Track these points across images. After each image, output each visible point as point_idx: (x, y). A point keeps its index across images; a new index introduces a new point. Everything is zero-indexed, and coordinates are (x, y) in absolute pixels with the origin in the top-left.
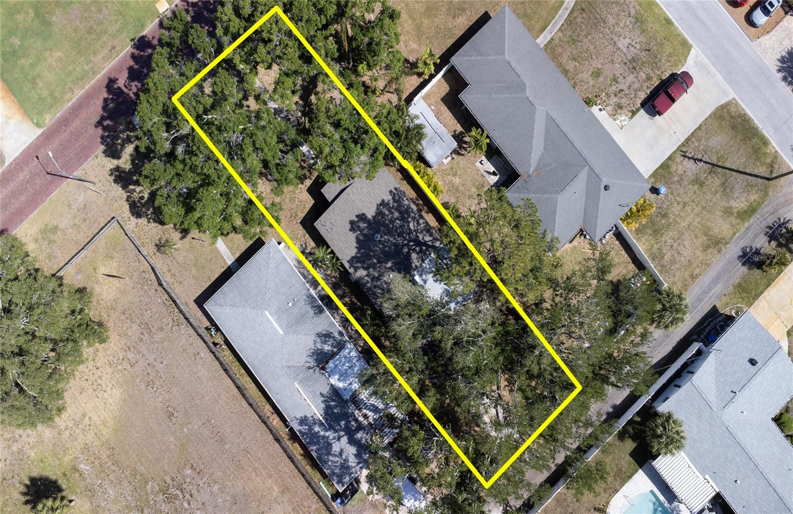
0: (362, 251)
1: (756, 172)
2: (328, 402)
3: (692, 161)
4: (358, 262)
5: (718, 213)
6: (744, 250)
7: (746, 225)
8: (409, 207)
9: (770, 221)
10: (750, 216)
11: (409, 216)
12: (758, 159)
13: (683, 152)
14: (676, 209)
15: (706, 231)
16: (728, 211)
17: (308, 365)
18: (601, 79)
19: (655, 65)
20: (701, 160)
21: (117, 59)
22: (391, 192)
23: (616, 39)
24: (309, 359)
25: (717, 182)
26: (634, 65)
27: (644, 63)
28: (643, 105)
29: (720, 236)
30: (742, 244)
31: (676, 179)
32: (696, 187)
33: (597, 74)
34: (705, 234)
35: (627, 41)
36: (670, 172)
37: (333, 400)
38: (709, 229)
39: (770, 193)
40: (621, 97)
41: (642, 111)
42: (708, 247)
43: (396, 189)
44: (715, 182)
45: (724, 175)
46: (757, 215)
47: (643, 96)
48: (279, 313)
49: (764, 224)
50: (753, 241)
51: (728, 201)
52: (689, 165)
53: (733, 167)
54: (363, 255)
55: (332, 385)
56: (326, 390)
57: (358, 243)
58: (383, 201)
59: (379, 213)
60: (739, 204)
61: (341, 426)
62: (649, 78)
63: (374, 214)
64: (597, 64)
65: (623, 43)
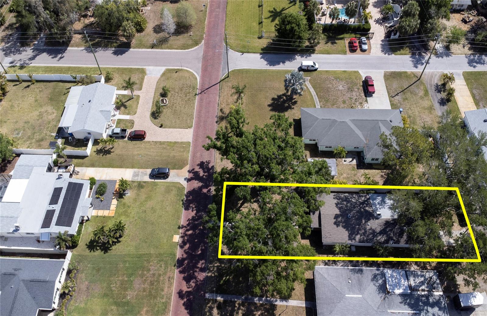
0: (349, 229)
1: (414, 81)
2: (406, 302)
3: (397, 96)
4: (352, 235)
5: (420, 101)
6: (438, 102)
7: (430, 96)
8: (345, 196)
9: (433, 88)
10: (428, 93)
11: (349, 199)
12: (410, 78)
13: (391, 97)
14: (410, 112)
15: (424, 108)
16: (422, 98)
17: (383, 298)
18: (347, 102)
19: (356, 85)
20: (398, 93)
21: (175, 281)
22: (334, 198)
23: (337, 89)
24: (381, 295)
25: (409, 94)
26: (350, 90)
27: (352, 87)
28: (366, 96)
29: (429, 106)
30: (436, 102)
31: (399, 105)
32: (406, 101)
33: (344, 102)
34: (425, 109)
35: (341, 86)
36: (395, 105)
37: (407, 300)
38: (424, 107)
39: (424, 82)
40: (358, 101)
41: (368, 98)
42: (430, 112)
43: (334, 196)
44: (408, 95)
45: (408, 90)
46: (429, 91)
47: (363, 94)
48: (351, 290)
49: (434, 91)
50: (437, 98)
51: (418, 96)
52: (397, 97)
53: (407, 86)
54: (351, 230)
55: (399, 294)
56: (399, 299)
57: (345, 228)
58: (336, 204)
59: (340, 209)
60: (422, 93)
61: (422, 306)
62: (358, 89)
63: (339, 211)
64: (341, 100)
65: (341, 88)
